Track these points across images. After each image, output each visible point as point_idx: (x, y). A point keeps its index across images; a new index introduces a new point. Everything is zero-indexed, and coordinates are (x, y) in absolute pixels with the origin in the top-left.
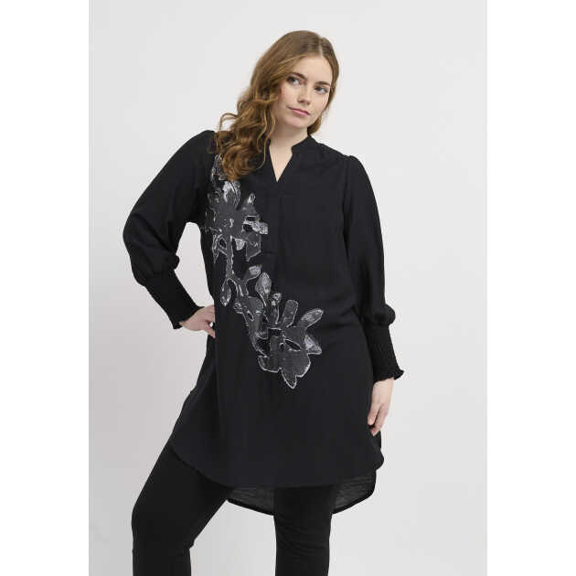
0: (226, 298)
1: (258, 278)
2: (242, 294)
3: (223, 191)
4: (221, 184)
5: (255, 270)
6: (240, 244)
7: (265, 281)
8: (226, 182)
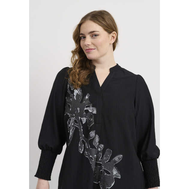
0: (82, 149)
1: (94, 138)
2: (87, 147)
3: (74, 95)
4: (73, 92)
5: (92, 134)
6: (84, 120)
7: (97, 139)
8: (75, 90)
